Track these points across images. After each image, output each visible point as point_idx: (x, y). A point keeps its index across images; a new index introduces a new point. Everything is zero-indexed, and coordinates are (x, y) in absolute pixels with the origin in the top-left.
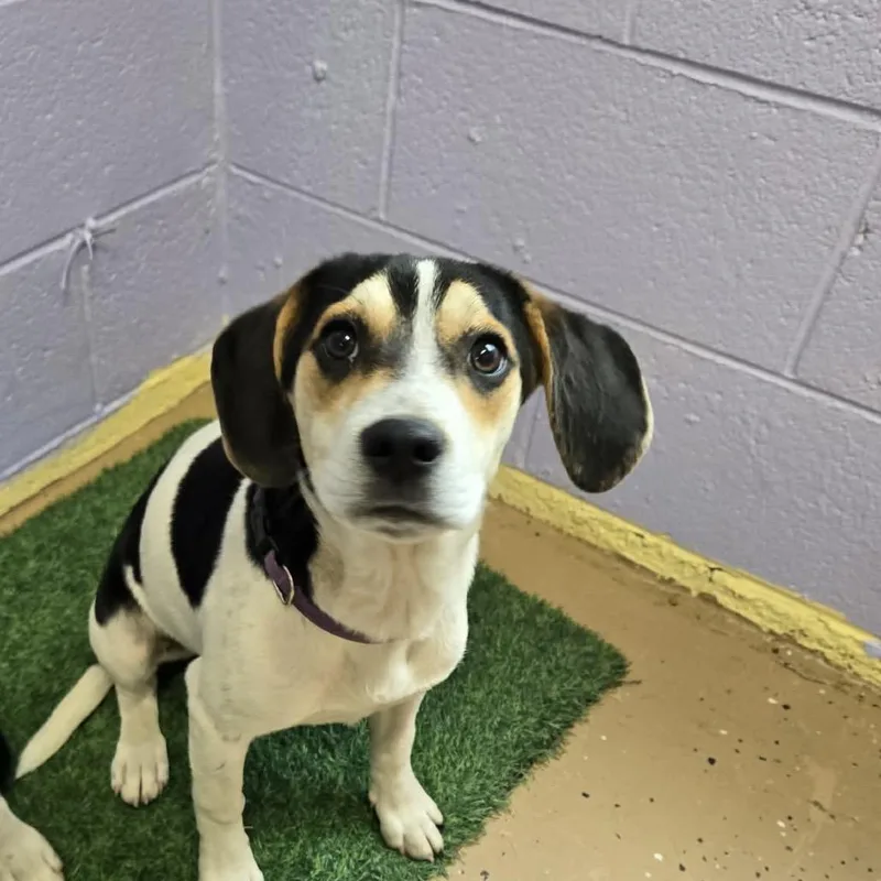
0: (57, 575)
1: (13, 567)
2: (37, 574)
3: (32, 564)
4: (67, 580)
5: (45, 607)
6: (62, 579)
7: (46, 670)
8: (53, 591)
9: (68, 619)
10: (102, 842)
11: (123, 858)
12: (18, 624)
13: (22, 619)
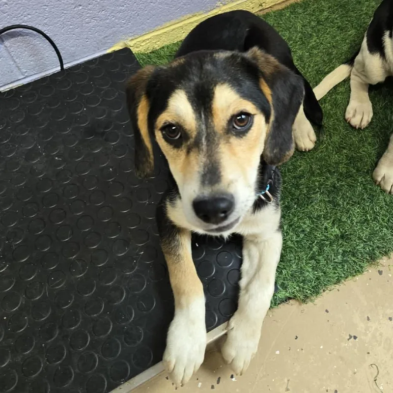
0: (336, 21)
1: (317, 13)
2: (327, 19)
3: (325, 13)
4: (340, 24)
5: (328, 34)
6: (338, 23)
7: (324, 61)
8: (332, 27)
9: (337, 41)
10: (336, 138)
11: (344, 148)
12: (315, 38)
13: (317, 36)
